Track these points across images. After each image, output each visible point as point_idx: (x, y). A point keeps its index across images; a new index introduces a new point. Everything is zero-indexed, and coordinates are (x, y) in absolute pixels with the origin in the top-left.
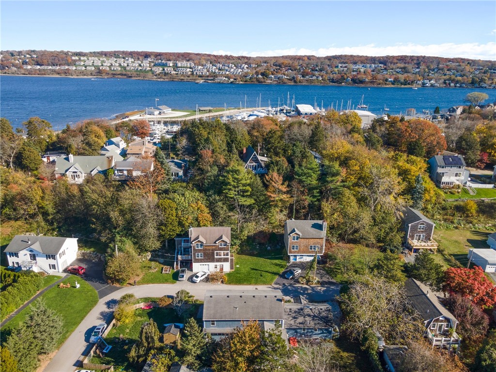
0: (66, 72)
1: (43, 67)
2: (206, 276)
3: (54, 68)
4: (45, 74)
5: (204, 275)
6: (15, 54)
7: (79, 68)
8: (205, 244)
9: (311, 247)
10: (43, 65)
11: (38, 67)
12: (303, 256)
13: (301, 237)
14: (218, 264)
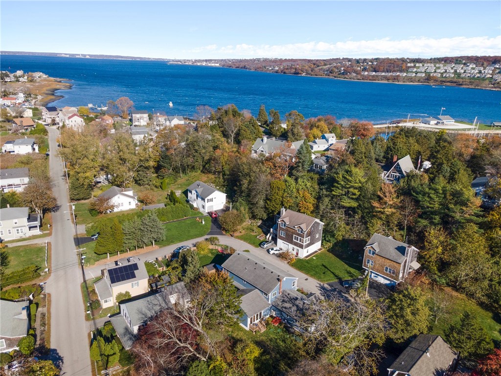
0: (396, 78)
1: (377, 74)
2: (281, 252)
3: (387, 74)
4: (375, 80)
5: (279, 250)
6: (360, 62)
7: (409, 75)
8: (288, 225)
9: (387, 268)
10: (378, 71)
11: (374, 73)
12: (378, 275)
13: (376, 253)
14: (296, 247)
